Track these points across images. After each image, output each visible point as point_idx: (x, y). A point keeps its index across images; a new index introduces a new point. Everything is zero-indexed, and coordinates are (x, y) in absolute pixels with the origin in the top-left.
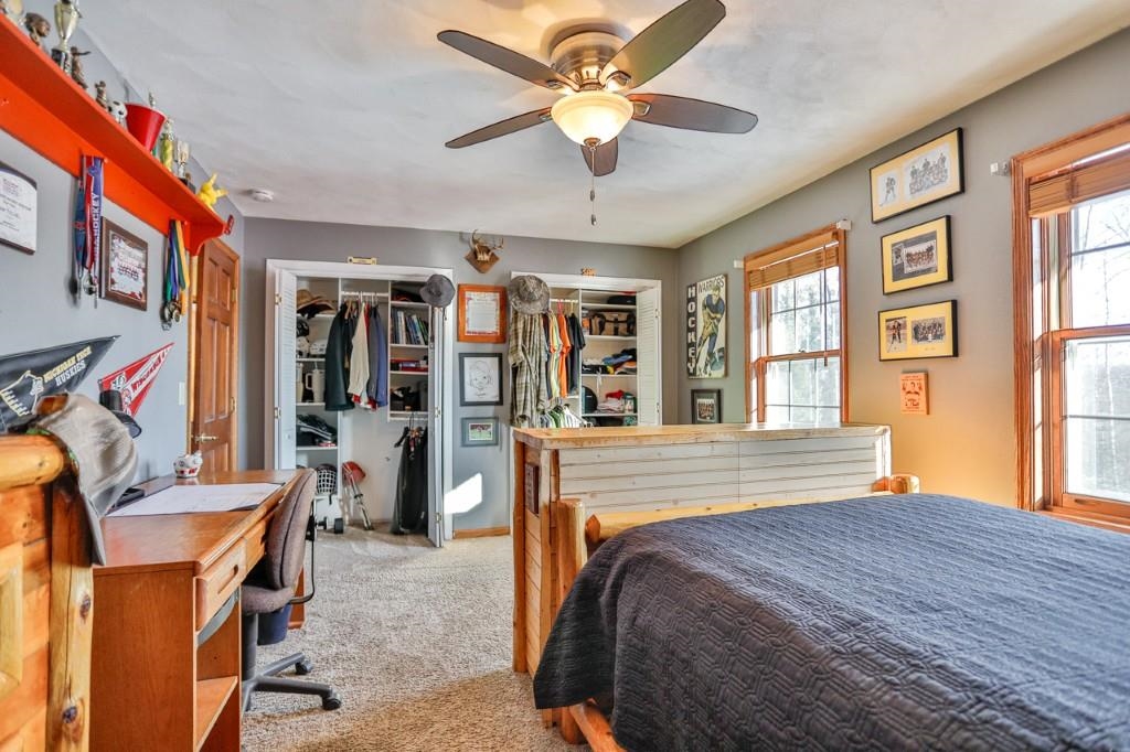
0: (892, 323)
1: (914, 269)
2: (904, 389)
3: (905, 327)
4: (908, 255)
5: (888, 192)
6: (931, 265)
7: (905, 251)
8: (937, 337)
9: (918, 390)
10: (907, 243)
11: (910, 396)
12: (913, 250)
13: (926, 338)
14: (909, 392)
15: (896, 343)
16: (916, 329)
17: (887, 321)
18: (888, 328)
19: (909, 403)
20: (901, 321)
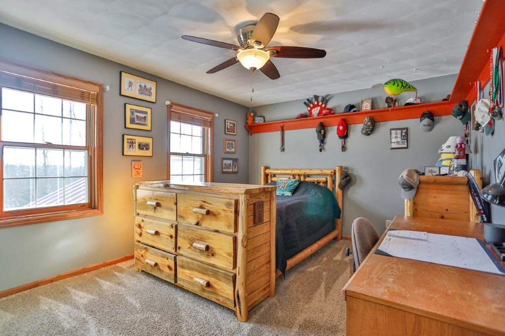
0: (130, 141)
1: (139, 122)
2: (134, 167)
3: (135, 143)
4: (137, 116)
5: (129, 86)
6: (145, 123)
7: (136, 114)
8: (147, 149)
9: (139, 167)
10: (137, 111)
11: (137, 170)
12: (140, 115)
13: (143, 149)
14: (136, 169)
15: (131, 149)
16: (139, 145)
17: (128, 139)
18: (128, 142)
19: (136, 173)
20: (133, 141)
